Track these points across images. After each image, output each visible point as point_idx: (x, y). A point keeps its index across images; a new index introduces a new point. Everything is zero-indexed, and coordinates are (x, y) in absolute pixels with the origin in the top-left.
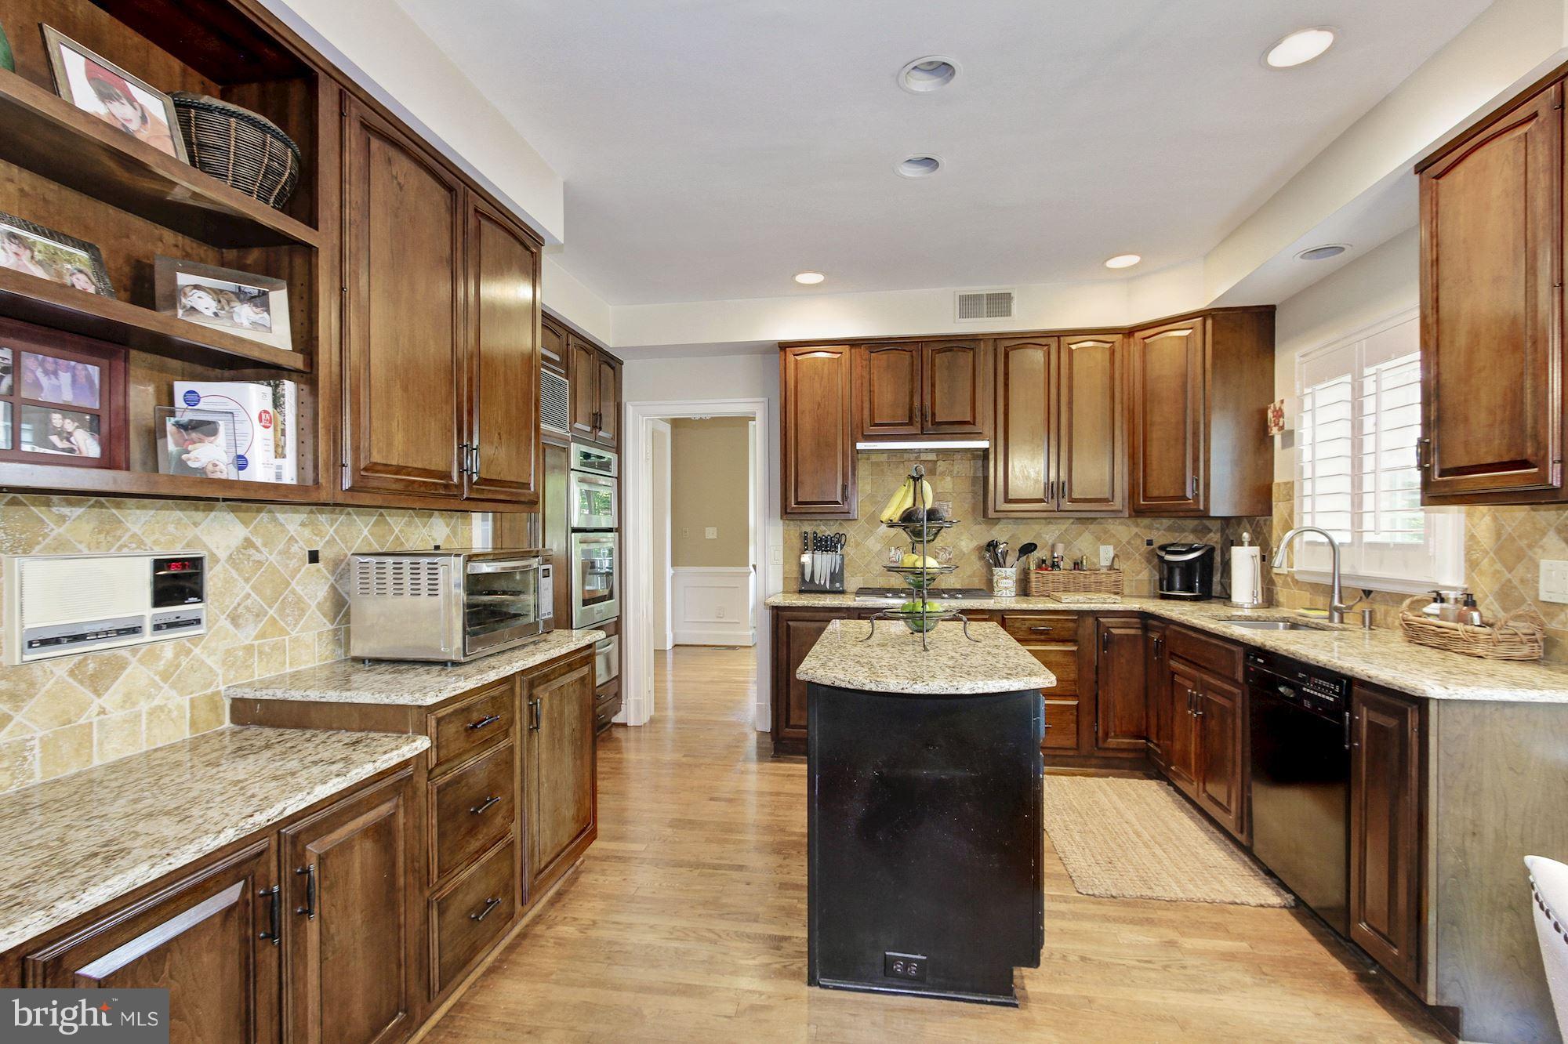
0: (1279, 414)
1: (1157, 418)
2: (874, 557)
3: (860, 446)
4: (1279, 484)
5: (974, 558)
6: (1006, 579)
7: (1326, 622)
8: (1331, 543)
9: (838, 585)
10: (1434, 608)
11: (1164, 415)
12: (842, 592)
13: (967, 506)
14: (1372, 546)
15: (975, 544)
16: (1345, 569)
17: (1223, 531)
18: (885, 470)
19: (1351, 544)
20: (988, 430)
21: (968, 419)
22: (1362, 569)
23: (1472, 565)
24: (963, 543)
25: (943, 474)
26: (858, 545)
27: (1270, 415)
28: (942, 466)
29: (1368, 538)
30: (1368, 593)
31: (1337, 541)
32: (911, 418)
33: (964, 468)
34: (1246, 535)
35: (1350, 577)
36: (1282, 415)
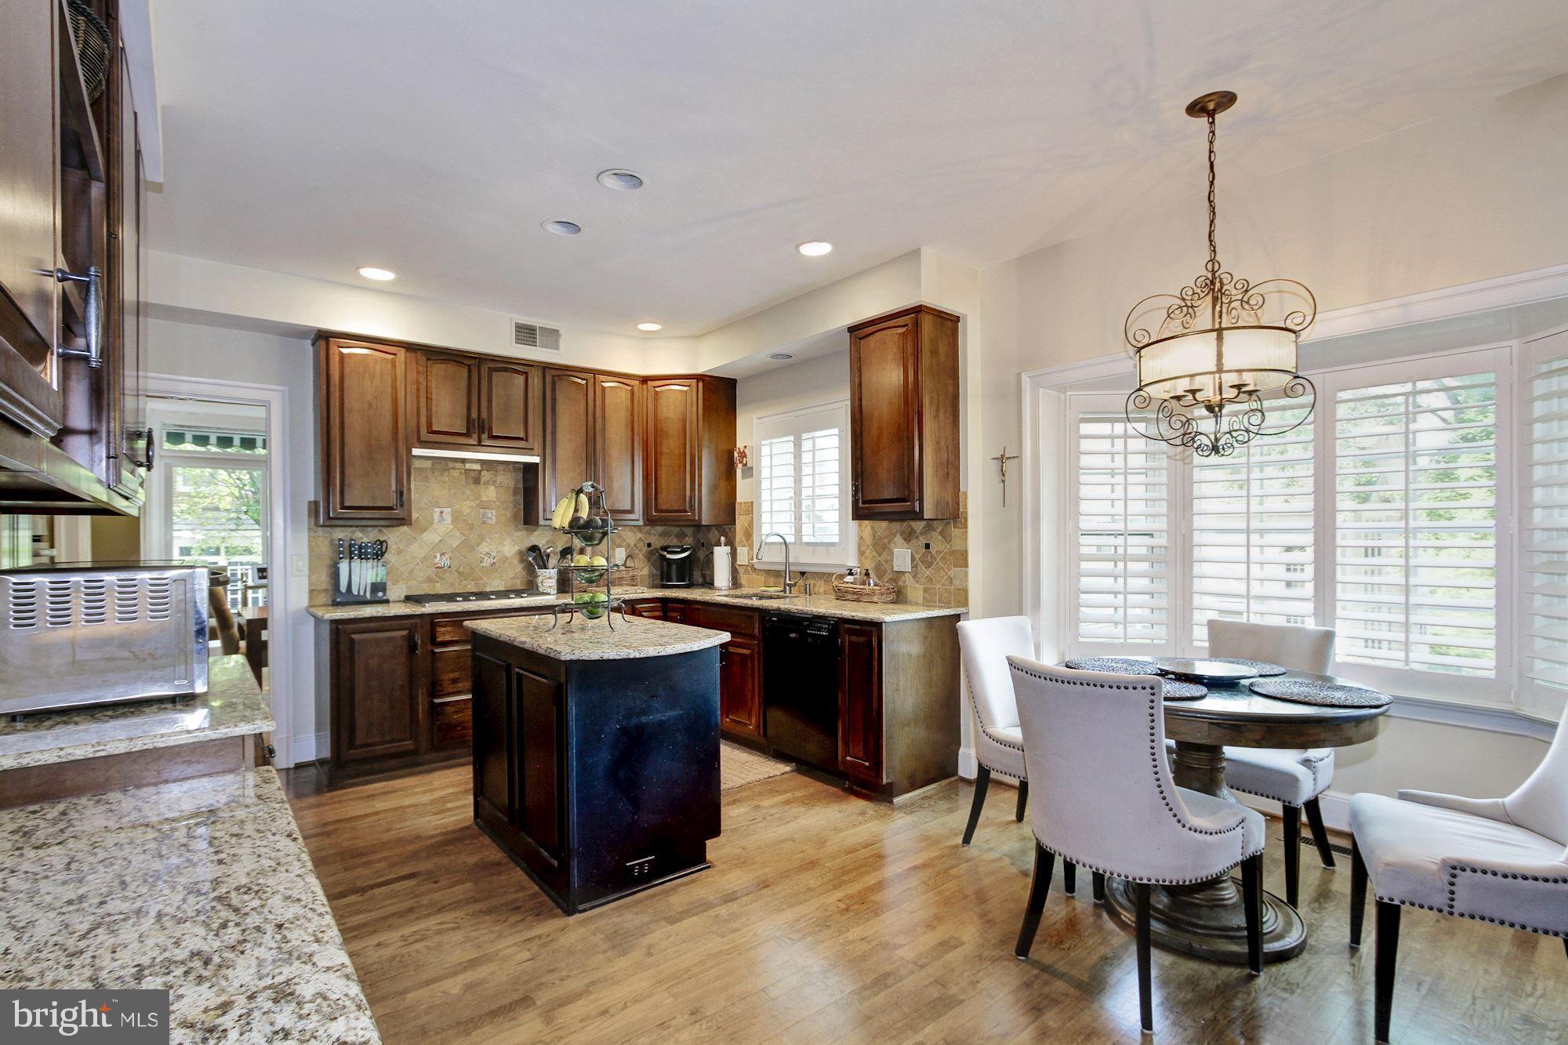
0: (743, 455)
1: (665, 450)
2: (418, 564)
3: (416, 452)
4: (741, 503)
5: (516, 561)
6: (548, 579)
7: (782, 594)
8: (785, 542)
9: (380, 594)
10: (849, 579)
11: (671, 446)
12: (387, 602)
13: (509, 514)
14: (808, 544)
15: (517, 548)
16: (791, 560)
17: (695, 535)
18: (430, 477)
19: (795, 543)
20: (538, 446)
21: (522, 435)
22: (803, 559)
23: (861, 553)
24: (506, 548)
25: (487, 483)
26: (400, 552)
27: (736, 455)
28: (486, 476)
29: (805, 539)
30: (803, 574)
31: (788, 541)
32: (468, 429)
33: (508, 480)
34: (723, 539)
35: (794, 564)
36: (745, 456)
